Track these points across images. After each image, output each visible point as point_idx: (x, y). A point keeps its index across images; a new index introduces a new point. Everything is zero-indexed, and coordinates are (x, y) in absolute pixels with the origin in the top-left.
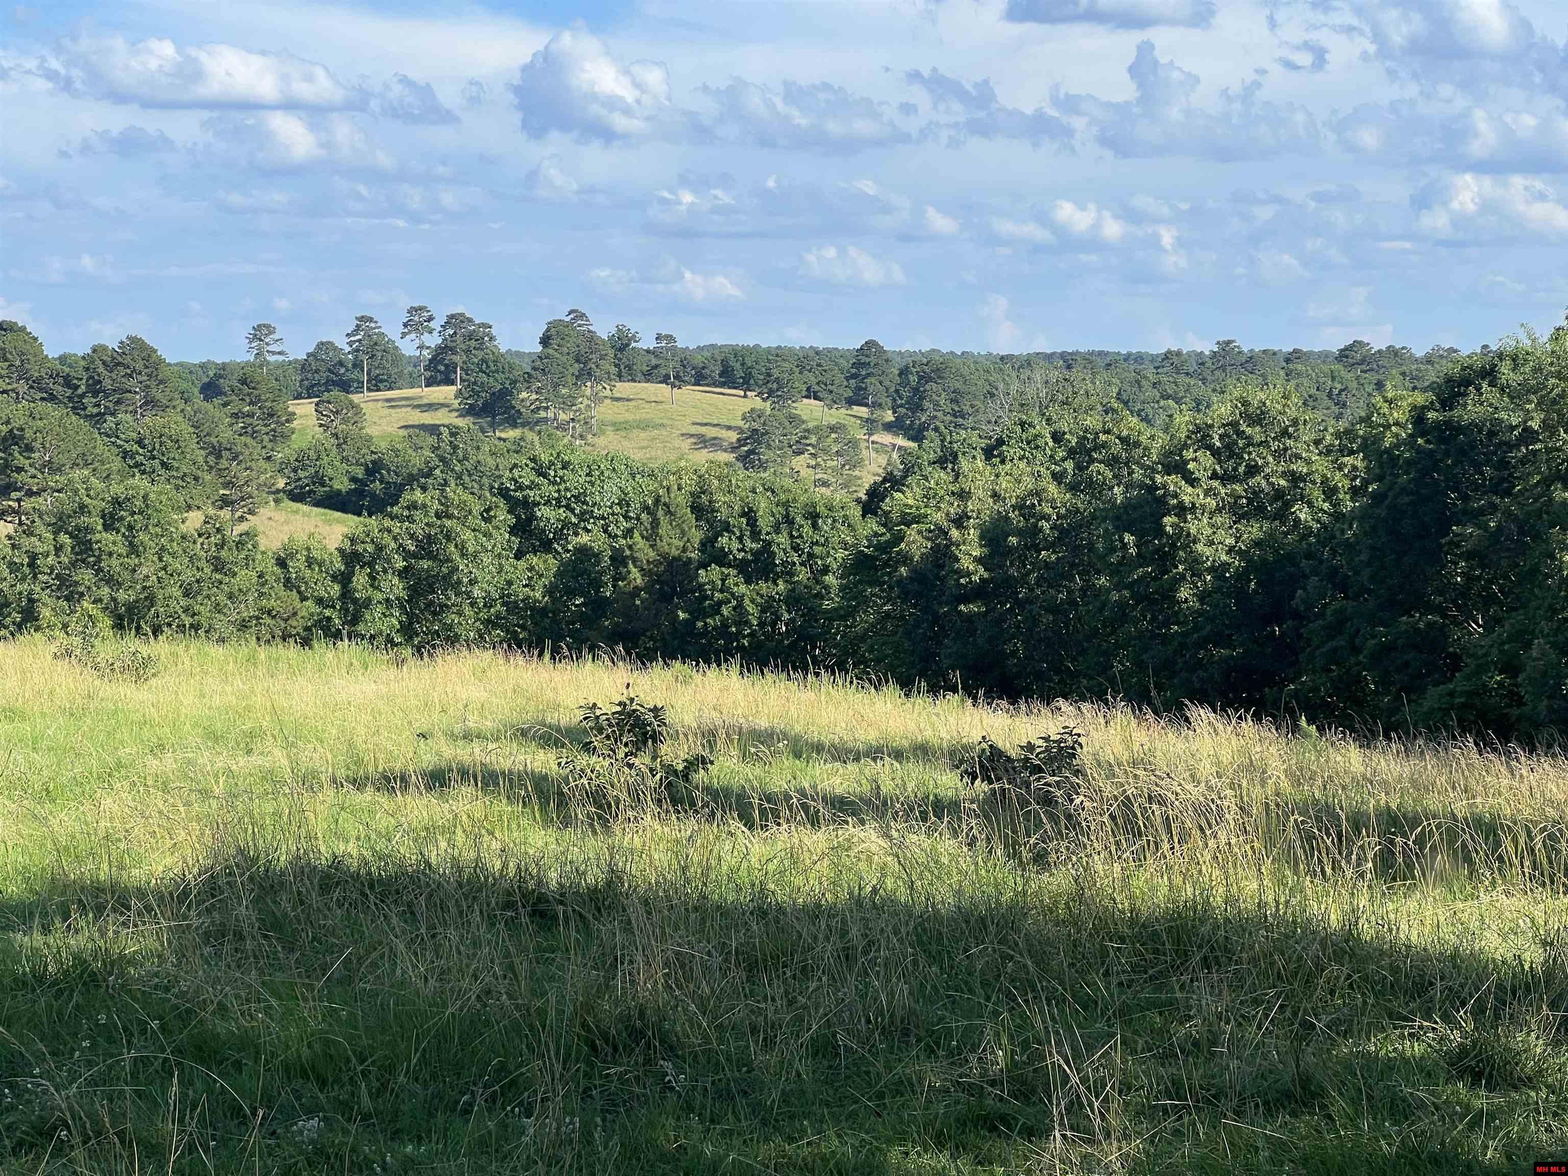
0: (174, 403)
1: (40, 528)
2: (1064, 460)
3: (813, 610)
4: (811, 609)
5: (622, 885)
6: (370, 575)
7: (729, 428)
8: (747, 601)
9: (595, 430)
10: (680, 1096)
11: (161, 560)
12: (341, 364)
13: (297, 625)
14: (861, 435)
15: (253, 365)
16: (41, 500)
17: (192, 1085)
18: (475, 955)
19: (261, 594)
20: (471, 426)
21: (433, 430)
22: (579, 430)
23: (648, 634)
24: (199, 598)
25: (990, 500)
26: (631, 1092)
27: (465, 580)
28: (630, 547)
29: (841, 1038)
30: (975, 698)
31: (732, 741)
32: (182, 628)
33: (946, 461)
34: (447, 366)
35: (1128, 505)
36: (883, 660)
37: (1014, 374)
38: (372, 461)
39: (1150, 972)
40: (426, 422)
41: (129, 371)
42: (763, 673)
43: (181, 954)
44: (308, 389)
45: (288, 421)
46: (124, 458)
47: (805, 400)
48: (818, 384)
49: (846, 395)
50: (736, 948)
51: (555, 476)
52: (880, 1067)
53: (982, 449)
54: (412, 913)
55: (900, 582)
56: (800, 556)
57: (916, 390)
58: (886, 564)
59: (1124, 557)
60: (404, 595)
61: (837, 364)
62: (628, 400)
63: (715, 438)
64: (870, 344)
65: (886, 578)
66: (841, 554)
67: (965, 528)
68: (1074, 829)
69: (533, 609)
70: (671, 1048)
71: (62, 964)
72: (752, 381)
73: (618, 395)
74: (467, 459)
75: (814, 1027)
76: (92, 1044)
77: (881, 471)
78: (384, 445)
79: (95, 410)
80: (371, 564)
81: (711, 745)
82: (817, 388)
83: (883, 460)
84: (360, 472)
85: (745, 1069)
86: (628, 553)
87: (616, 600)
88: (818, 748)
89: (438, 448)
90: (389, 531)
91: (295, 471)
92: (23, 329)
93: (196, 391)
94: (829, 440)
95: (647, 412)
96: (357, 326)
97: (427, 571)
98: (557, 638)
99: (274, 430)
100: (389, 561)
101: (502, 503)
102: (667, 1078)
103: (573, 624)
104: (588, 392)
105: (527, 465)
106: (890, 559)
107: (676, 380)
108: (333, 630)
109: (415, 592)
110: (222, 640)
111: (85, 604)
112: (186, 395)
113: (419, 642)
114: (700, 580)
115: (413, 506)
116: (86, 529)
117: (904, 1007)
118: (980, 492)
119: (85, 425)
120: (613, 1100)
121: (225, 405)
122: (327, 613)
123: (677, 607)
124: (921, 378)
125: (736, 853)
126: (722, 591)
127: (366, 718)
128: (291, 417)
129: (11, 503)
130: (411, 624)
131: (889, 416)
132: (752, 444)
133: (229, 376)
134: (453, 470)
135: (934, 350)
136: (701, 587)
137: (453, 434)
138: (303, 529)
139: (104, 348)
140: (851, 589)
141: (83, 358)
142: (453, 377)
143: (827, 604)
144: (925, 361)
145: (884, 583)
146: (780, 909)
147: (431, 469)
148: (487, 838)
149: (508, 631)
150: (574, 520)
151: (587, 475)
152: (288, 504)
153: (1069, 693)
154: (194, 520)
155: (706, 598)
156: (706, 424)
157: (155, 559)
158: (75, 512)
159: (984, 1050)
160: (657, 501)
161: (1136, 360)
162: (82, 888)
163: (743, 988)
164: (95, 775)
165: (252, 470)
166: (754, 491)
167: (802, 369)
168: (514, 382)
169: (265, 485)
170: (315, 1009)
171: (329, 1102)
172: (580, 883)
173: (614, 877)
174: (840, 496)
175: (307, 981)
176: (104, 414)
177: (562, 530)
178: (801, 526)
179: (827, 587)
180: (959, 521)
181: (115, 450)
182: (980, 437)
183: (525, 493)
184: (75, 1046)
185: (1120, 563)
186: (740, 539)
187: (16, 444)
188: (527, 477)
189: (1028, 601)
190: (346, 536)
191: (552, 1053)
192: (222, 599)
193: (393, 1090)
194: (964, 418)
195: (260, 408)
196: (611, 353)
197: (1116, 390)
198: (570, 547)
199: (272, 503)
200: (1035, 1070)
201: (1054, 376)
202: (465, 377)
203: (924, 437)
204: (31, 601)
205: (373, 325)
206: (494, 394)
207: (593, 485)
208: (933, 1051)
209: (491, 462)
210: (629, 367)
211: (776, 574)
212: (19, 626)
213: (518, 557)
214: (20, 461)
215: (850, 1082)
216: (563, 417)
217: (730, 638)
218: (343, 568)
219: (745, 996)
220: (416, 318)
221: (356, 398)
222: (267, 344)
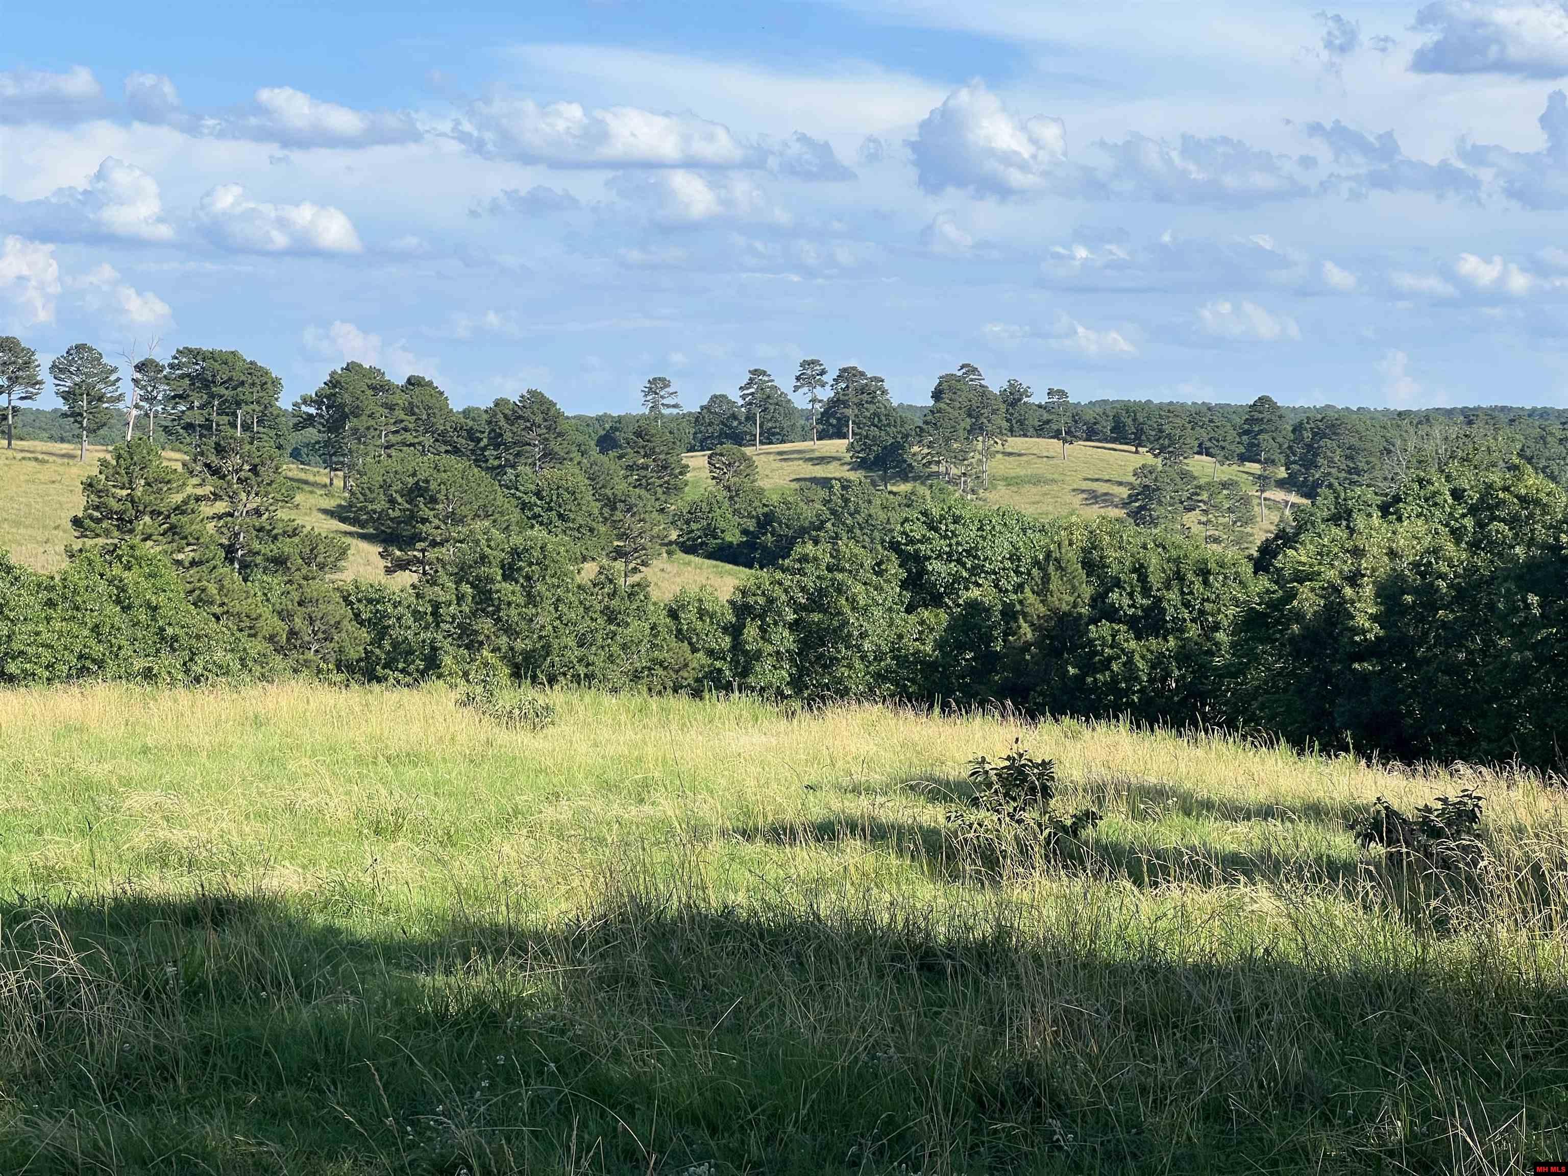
0: (572, 455)
1: (443, 578)
2: (1463, 516)
3: (1204, 666)
4: (1201, 666)
5: (1011, 940)
6: (760, 628)
7: (1120, 484)
8: (1137, 657)
9: (986, 483)
10: (1068, 1156)
11: (557, 610)
12: (734, 417)
13: (688, 677)
14: (1253, 492)
15: (647, 418)
16: (444, 550)
17: (587, 1127)
18: (863, 1007)
19: (654, 646)
20: (863, 479)
21: (825, 483)
22: (970, 485)
23: (1038, 689)
24: (594, 648)
25: (1386, 558)
26: (1019, 1150)
27: (856, 633)
28: (1021, 602)
29: (1233, 1101)
30: (1369, 759)
31: (1120, 796)
32: (577, 678)
33: (1340, 518)
34: (839, 419)
35: (1532, 565)
36: (1274, 718)
37: (1412, 430)
38: (763, 514)
39: (1557, 1045)
40: (818, 475)
41: (528, 424)
42: (1152, 730)
43: (575, 997)
44: (701, 442)
45: (681, 473)
46: (523, 509)
47: (1196, 456)
48: (1210, 440)
49: (1238, 451)
50: (1125, 1007)
51: (947, 530)
52: (1273, 1133)
53: (1378, 506)
54: (801, 964)
55: (1293, 639)
56: (1190, 612)
57: (1309, 447)
58: (1278, 622)
59: (1526, 618)
60: (794, 647)
61: (1229, 421)
62: (1020, 455)
63: (1106, 494)
64: (1263, 400)
65: (1278, 636)
66: (1232, 611)
67: (1360, 586)
68: (1477, 895)
69: (921, 663)
70: (1059, 1106)
71: (463, 1005)
72: (1143, 437)
73: (1010, 450)
74: (858, 512)
75: (1205, 1090)
76: (490, 1084)
77: (1273, 528)
78: (775, 498)
79: (496, 463)
80: (762, 617)
81: (1100, 801)
82: (1209, 444)
83: (1275, 517)
84: (751, 525)
85: (1134, 1131)
86: (1018, 607)
87: (1006, 655)
88: (1208, 805)
89: (829, 501)
90: (781, 584)
91: (687, 522)
92: (430, 384)
93: (593, 443)
94: (1220, 496)
95: (1040, 468)
96: (751, 379)
97: (818, 624)
98: (948, 692)
99: (667, 482)
100: (779, 614)
101: (894, 557)
102: (1055, 1137)
103: (963, 678)
104: (980, 446)
105: (918, 519)
106: (1283, 616)
107: (1068, 436)
108: (724, 681)
109: (805, 645)
110: (615, 690)
111: (485, 653)
112: (583, 448)
113: (809, 695)
114: (1091, 635)
115: (804, 559)
116: (487, 578)
117: (1298, 1073)
118: (1375, 549)
119: (487, 477)
120: (1001, 1158)
121: (620, 457)
122: (718, 664)
123: (1067, 662)
124: (1315, 434)
125: (1124, 911)
126: (1112, 647)
127: (754, 770)
128: (684, 469)
129: (416, 553)
130: (801, 676)
131: (1282, 473)
132: (1143, 500)
133: (625, 429)
134: (844, 524)
135: (1328, 406)
136: (1091, 642)
137: (844, 488)
138: (695, 581)
139: (506, 402)
140: (1242, 646)
141: (486, 411)
142: (845, 430)
143: (1217, 661)
144: (1319, 417)
145: (1277, 640)
146: (1169, 968)
147: (823, 523)
148: (875, 891)
149: (897, 685)
150: (965, 574)
151: (978, 530)
152: (680, 555)
153: (1468, 756)
154: (590, 570)
155: (1095, 653)
156: (1097, 480)
157: (552, 609)
158: (476, 563)
159: (1382, 1120)
160: (1048, 555)
161: (1541, 416)
162: (482, 931)
163: (1133, 1048)
164: (494, 821)
165: (645, 522)
166: (1144, 547)
167: (1194, 425)
168: (906, 436)
169: (658, 537)
170: (706, 1056)
171: (719, 1148)
172: (968, 937)
173: (1002, 933)
174: (1232, 553)
175: (698, 1029)
176: (505, 466)
177: (953, 584)
178: (1192, 583)
179: (1217, 644)
180: (1353, 579)
181: (514, 502)
182: (1376, 494)
183: (916, 547)
184: (475, 1086)
185: (1523, 624)
186: (1131, 595)
187: (422, 496)
188: (918, 530)
189: (1426, 661)
190: (738, 588)
191: (940, 1107)
192: (615, 649)
193: (782, 1140)
194: (1359, 475)
195: (654, 460)
196: (1003, 408)
197: (1519, 447)
198: (961, 601)
199: (665, 555)
200: (1436, 1143)
201: (1453, 432)
202: (857, 430)
203: (1317, 494)
204: (434, 649)
205: (766, 378)
206: (886, 447)
207: (984, 539)
208: (1328, 1120)
209: (882, 516)
210: (1021, 422)
211: (1167, 630)
212: (422, 673)
213: (909, 610)
214: (426, 512)
215: (1243, 1147)
216: (954, 471)
217: (1120, 693)
218: (734, 620)
219: (1134, 1056)
220: (809, 372)
221: (748, 451)
222: (662, 397)
